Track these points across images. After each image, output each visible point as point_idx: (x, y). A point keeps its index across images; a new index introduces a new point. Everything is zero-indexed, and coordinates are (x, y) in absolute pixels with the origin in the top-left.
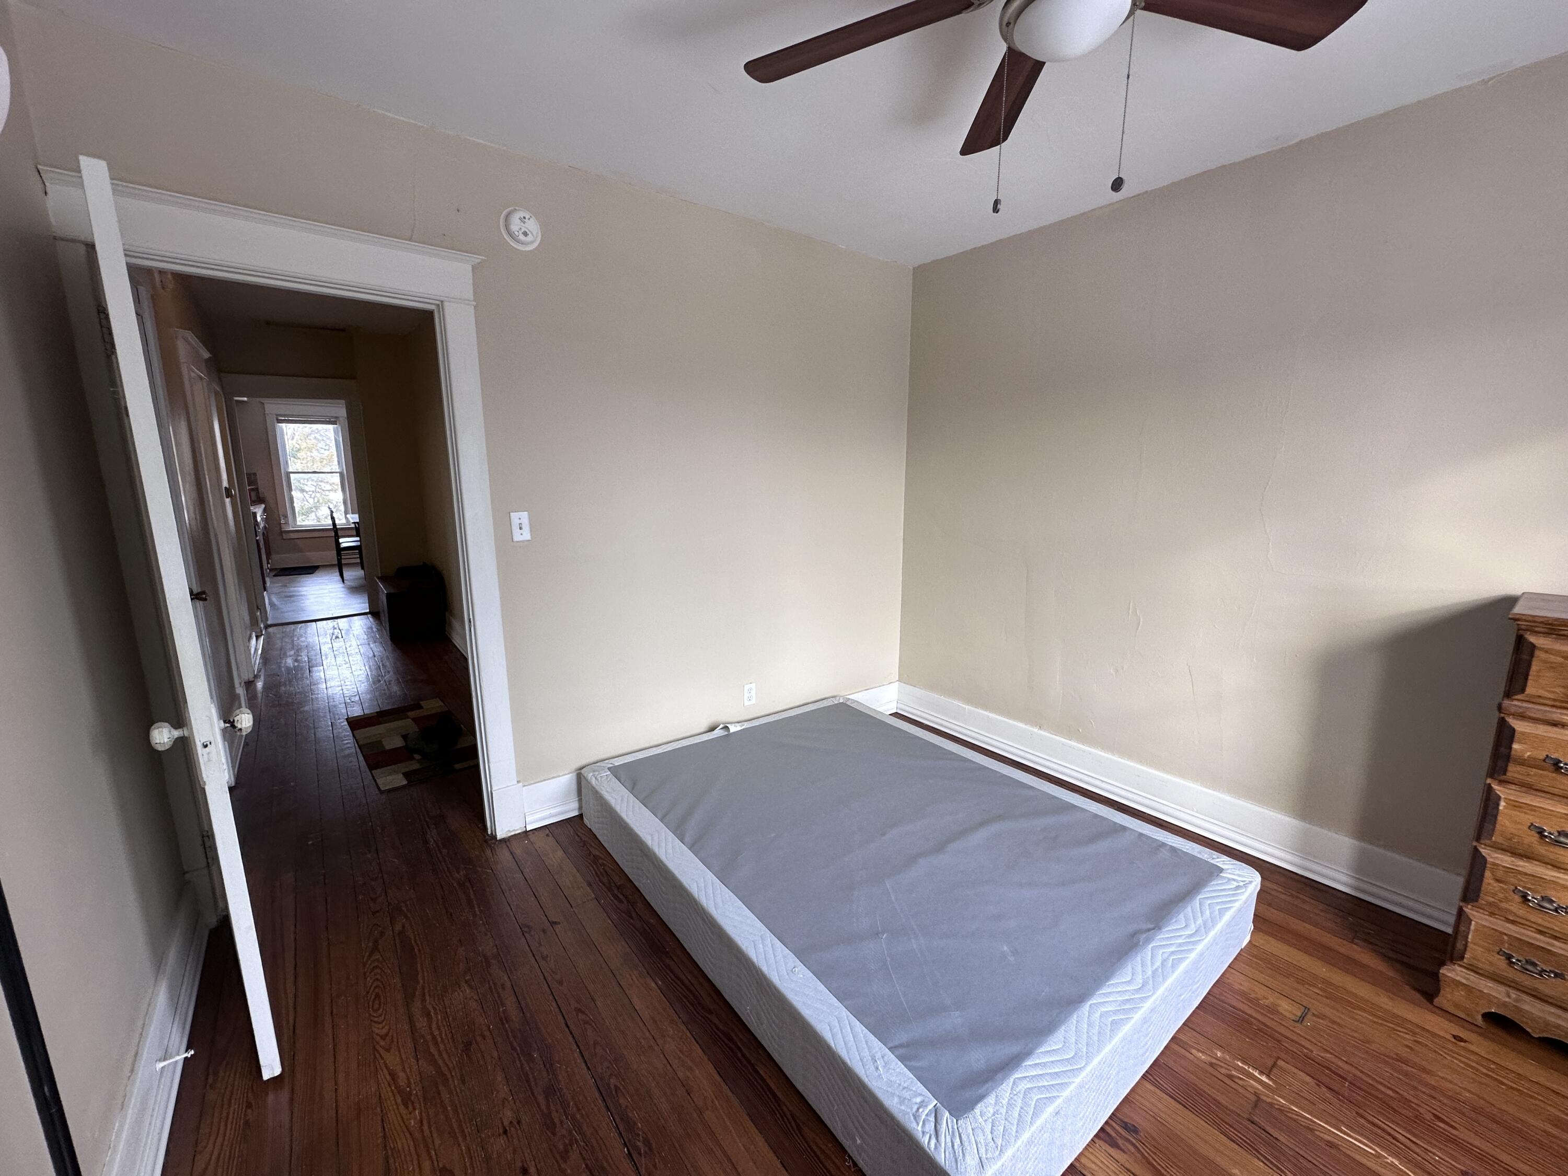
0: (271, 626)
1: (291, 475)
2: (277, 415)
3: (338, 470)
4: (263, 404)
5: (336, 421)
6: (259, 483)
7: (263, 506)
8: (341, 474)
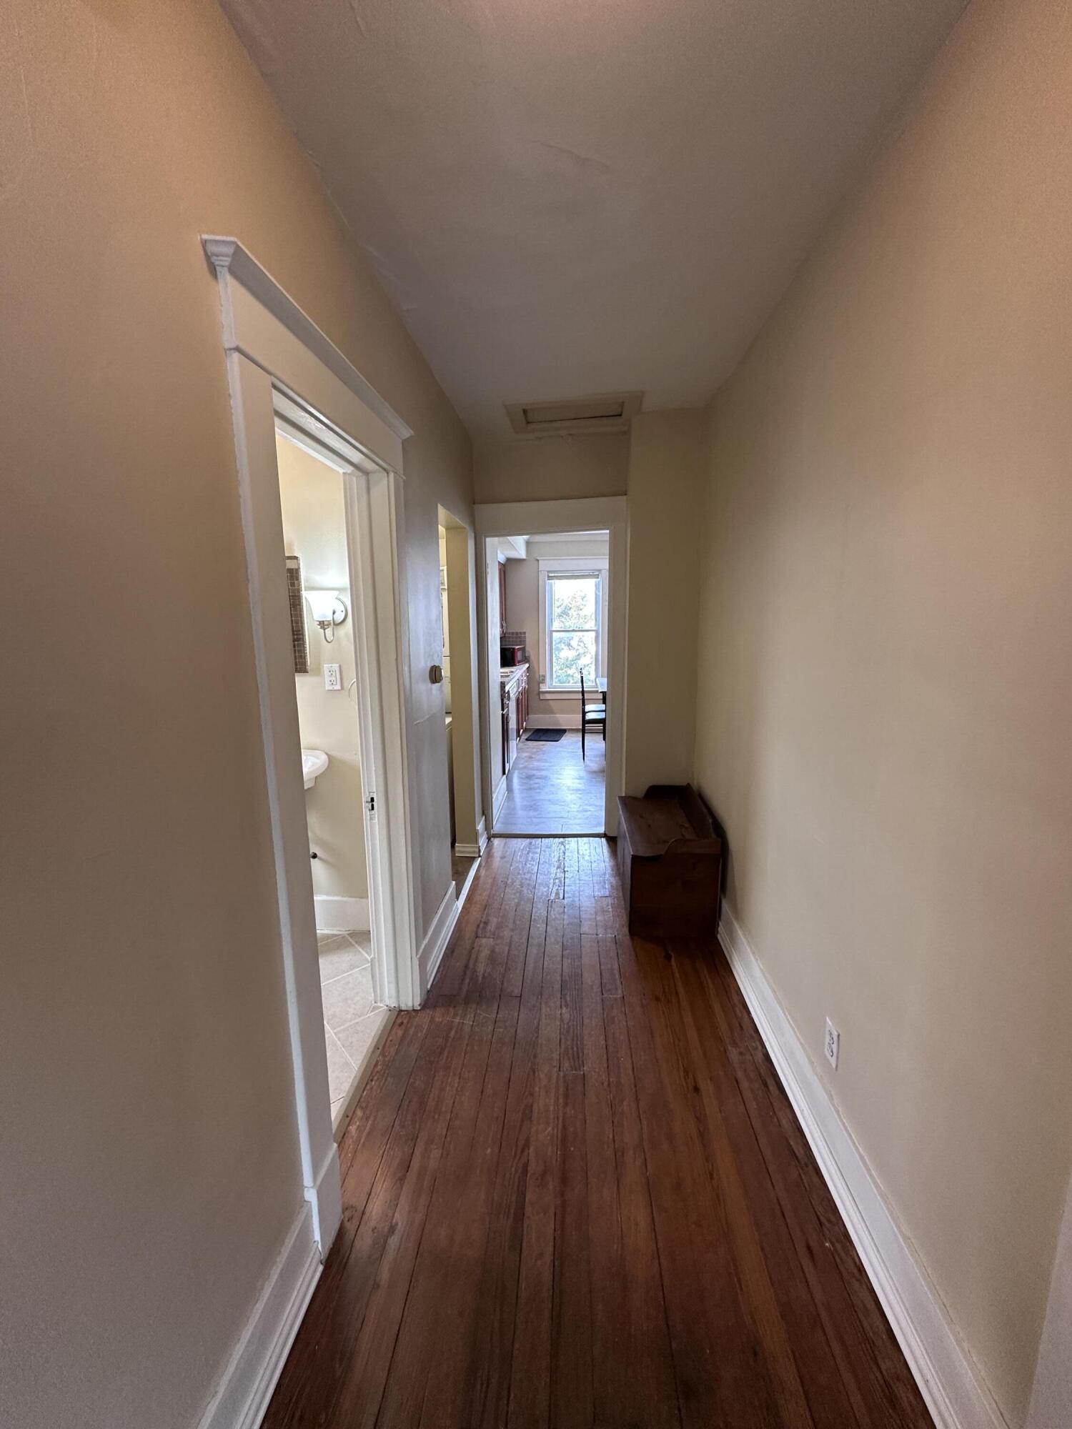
0: (496, 836)
1: (554, 634)
2: (549, 572)
3: (594, 628)
4: (538, 560)
5: (598, 575)
6: (527, 643)
7: (527, 665)
8: (597, 632)
